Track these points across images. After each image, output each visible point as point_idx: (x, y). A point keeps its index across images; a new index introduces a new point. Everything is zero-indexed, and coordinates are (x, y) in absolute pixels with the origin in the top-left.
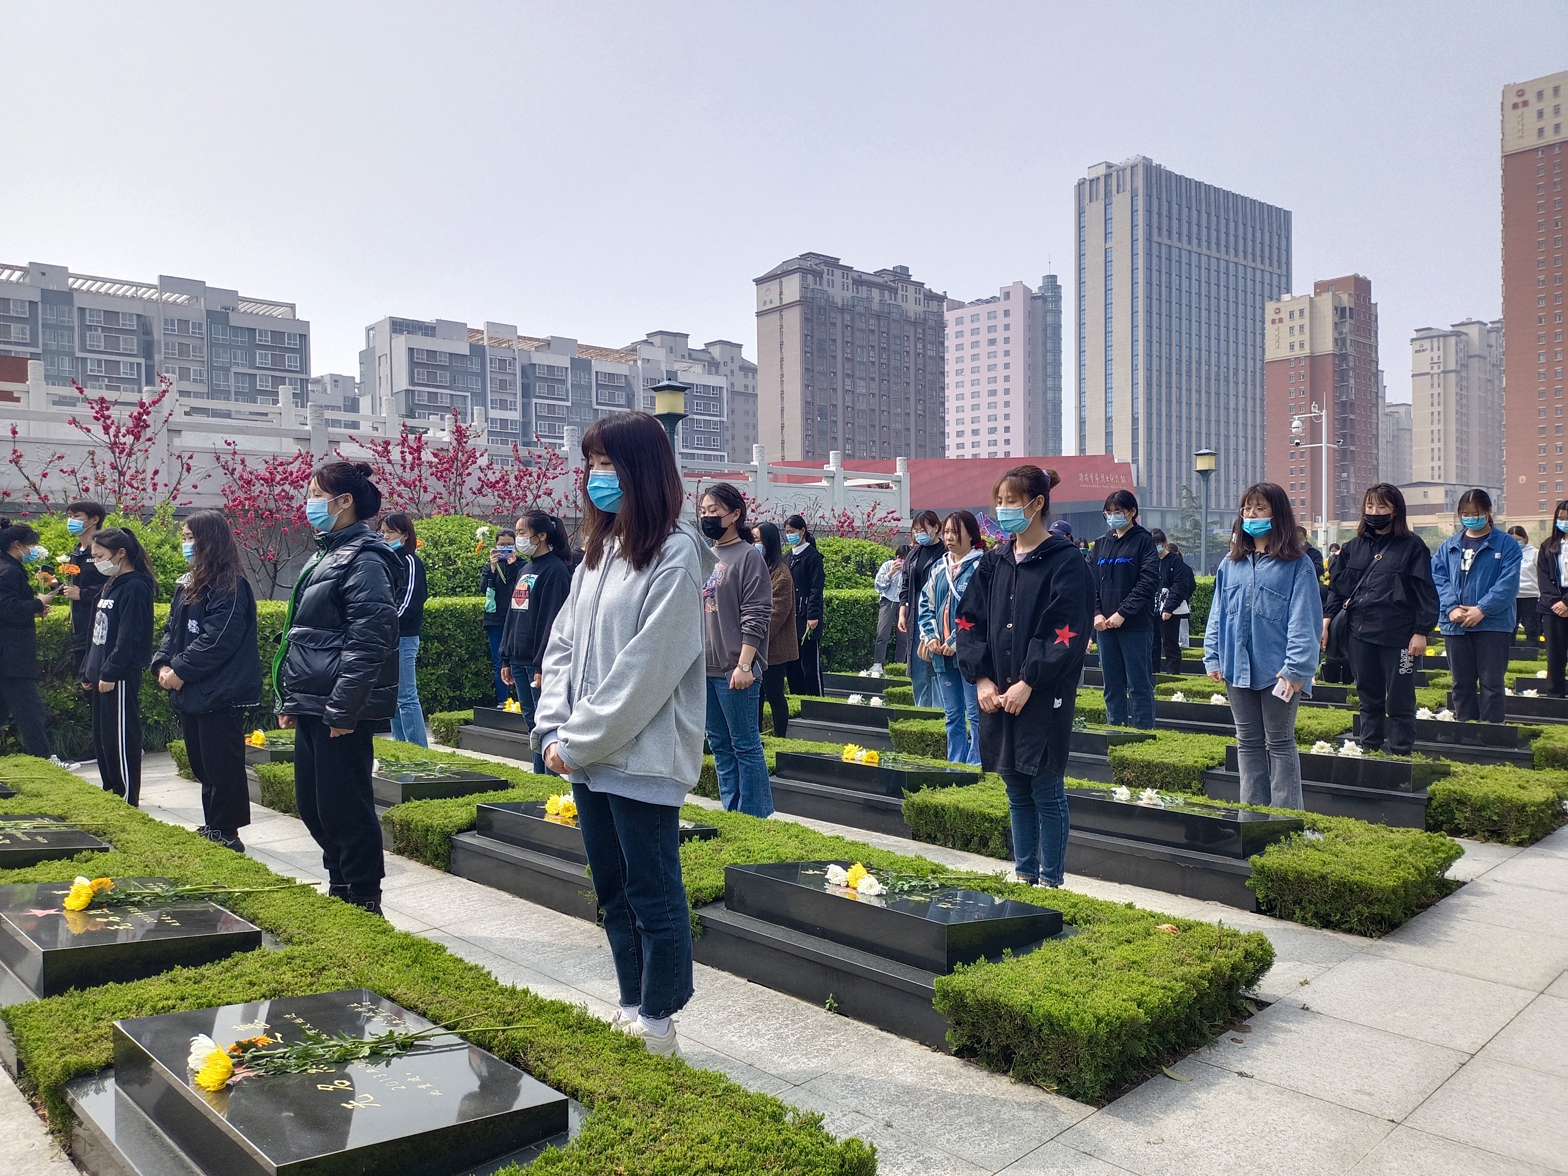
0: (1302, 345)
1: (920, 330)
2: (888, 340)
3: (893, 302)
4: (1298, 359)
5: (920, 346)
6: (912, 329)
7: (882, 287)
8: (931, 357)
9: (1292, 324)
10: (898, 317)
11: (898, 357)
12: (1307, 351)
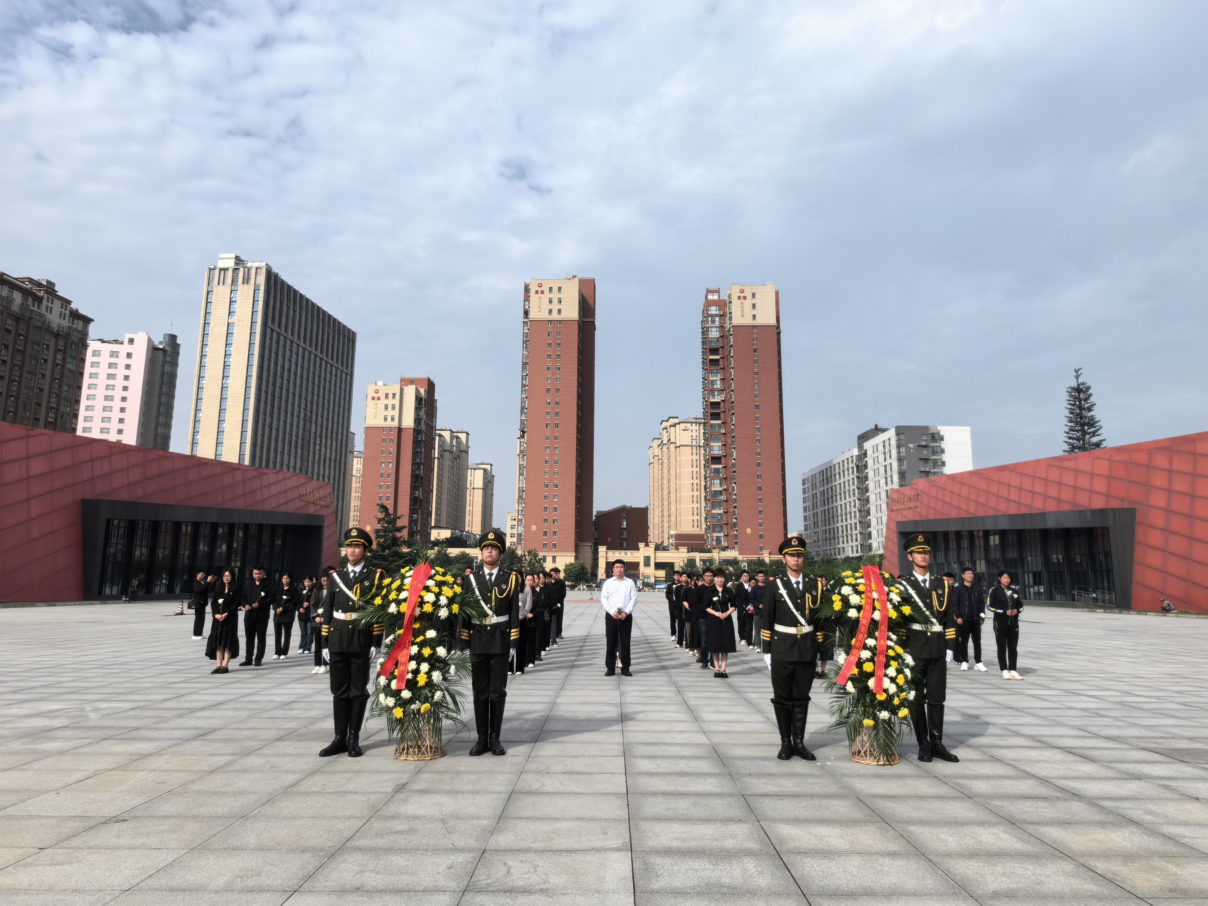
0: (393, 419)
1: (61, 343)
2: (26, 343)
3: (35, 309)
4: (390, 428)
5: (59, 357)
6: (53, 340)
7: (26, 293)
8: (70, 371)
9: (386, 402)
10: (40, 325)
11: (33, 362)
12: (396, 424)
